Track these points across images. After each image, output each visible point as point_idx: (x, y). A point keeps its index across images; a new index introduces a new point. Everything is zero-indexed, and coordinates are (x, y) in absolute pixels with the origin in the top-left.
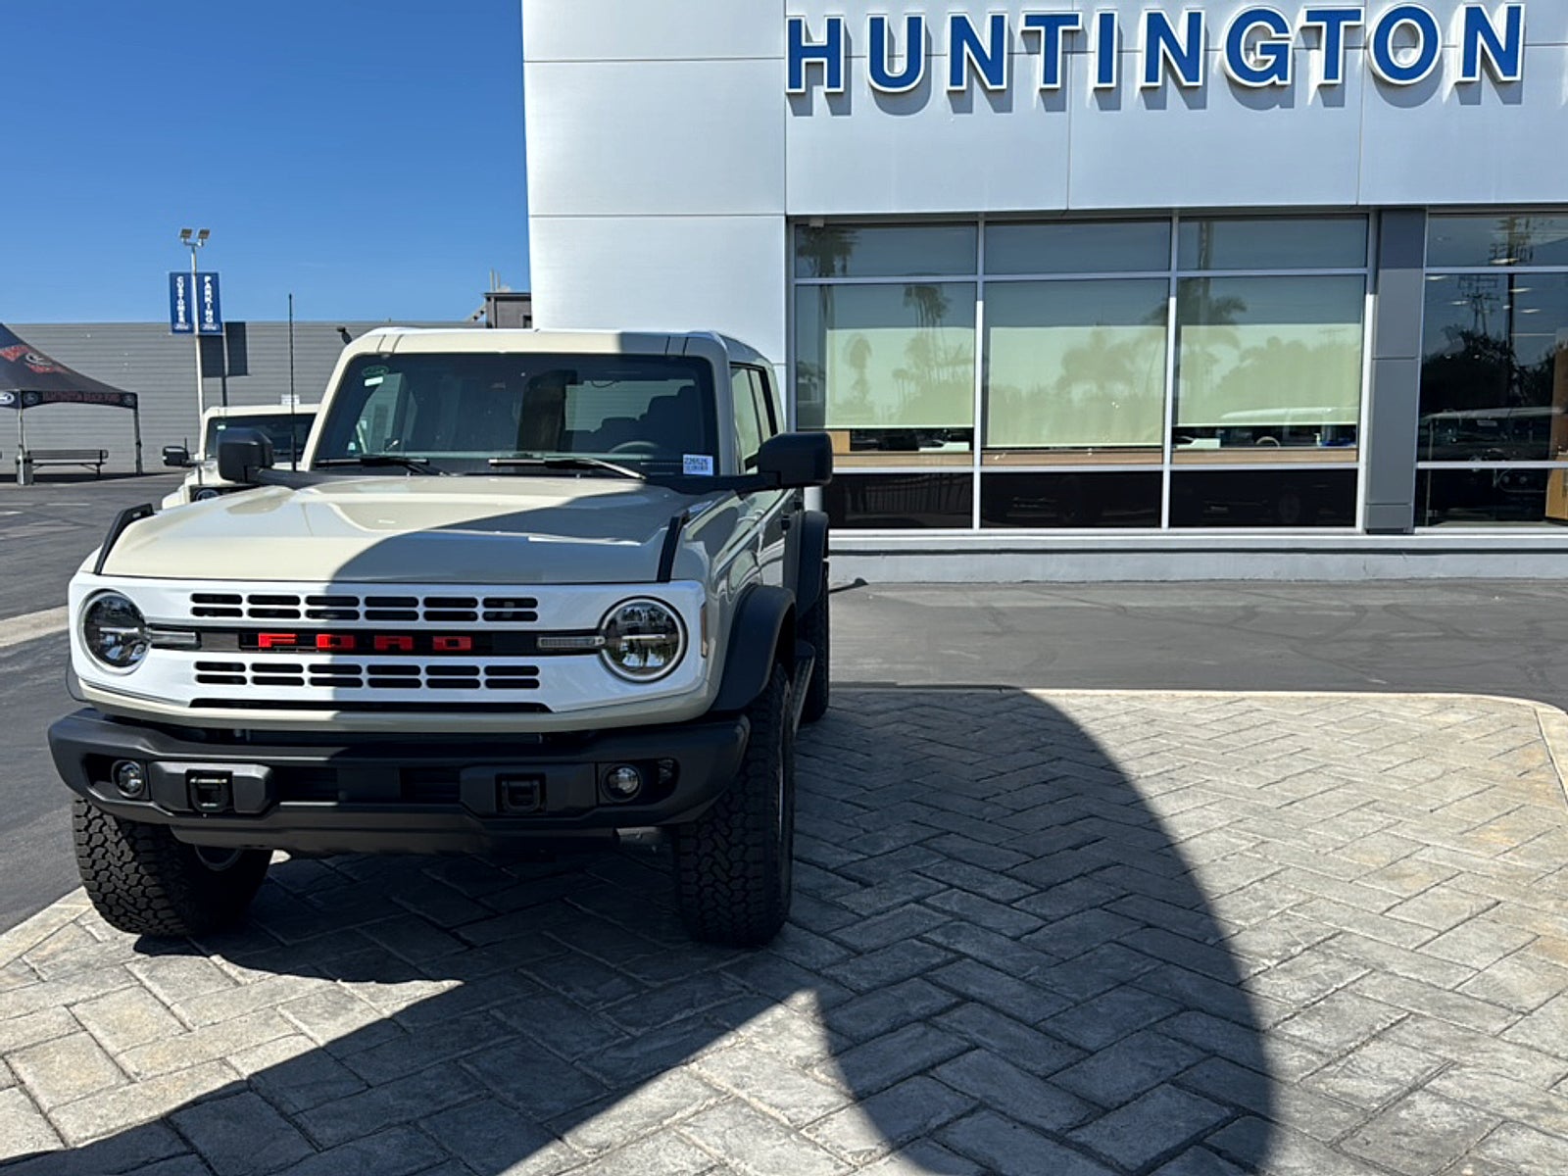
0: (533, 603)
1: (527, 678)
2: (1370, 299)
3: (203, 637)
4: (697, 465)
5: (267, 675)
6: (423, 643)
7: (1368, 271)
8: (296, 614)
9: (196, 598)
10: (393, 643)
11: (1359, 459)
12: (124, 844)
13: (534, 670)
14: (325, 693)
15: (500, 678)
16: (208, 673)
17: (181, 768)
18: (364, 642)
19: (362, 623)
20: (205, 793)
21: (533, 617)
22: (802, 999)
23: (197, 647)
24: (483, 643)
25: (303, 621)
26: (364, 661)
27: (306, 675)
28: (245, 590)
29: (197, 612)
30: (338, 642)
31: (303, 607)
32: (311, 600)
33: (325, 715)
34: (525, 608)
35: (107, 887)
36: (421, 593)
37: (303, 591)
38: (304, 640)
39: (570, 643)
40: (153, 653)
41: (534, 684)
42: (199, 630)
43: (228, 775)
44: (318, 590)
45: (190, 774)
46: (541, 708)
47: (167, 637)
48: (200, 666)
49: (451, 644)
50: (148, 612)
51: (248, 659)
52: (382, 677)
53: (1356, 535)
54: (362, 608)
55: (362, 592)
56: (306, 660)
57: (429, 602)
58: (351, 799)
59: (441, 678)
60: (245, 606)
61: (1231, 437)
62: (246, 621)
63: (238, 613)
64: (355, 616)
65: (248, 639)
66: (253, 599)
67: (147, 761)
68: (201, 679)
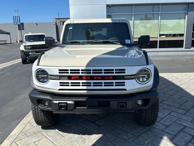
0: (125, 70)
1: (123, 84)
2: (186, 16)
3: (60, 77)
4: (128, 41)
5: (73, 84)
6: (103, 78)
7: (186, 12)
8: (79, 73)
9: (59, 70)
10: (98, 78)
11: (184, 38)
12: (42, 113)
13: (124, 83)
14: (85, 88)
15: (118, 84)
16: (62, 84)
17: (57, 102)
18: (92, 78)
19: (92, 74)
20: (62, 106)
21: (124, 72)
22: (165, 138)
23: (60, 79)
24: (115, 78)
25: (81, 74)
26: (92, 81)
27: (81, 84)
28: (69, 68)
29: (60, 73)
30: (87, 78)
31: (80, 72)
32: (82, 70)
33: (85, 92)
34: (123, 71)
35: (38, 120)
36: (103, 68)
37: (80, 68)
38: (81, 78)
39: (131, 77)
40: (50, 80)
41: (124, 85)
42: (60, 76)
43: (67, 103)
44: (84, 68)
45: (59, 103)
46: (125, 90)
47: (53, 77)
48: (60, 83)
49: (108, 78)
50: (49, 73)
51: (70, 81)
52: (95, 84)
53: (183, 49)
54: (92, 72)
55: (92, 68)
56: (81, 81)
57: (105, 70)
58: (89, 107)
59: (106, 84)
60: (69, 72)
61: (167, 35)
62: (69, 74)
63: (68, 73)
64: (90, 73)
65: (70, 78)
66: (71, 70)
67: (50, 101)
68: (60, 85)
